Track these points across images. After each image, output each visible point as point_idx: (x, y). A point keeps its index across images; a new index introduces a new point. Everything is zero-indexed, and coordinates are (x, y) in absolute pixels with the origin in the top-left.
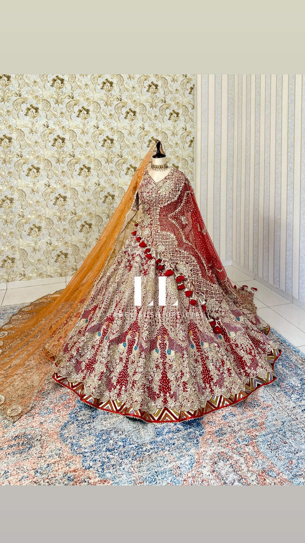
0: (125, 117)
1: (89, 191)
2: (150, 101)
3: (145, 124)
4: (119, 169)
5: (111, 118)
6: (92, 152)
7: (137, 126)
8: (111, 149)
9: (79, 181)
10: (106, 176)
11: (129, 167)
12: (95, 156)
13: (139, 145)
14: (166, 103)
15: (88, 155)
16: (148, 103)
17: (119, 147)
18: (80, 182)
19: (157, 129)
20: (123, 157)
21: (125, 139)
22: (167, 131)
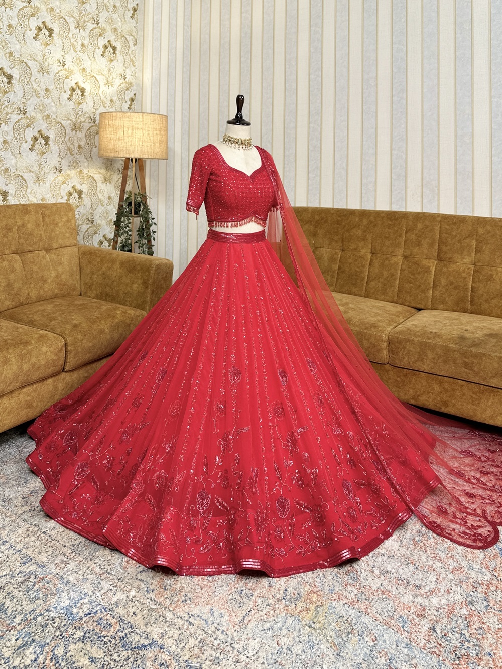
0: (34, 36)
2: (76, 15)
3: (67, 56)
4: (18, 137)
5: (11, 34)
7: (54, 58)
8: (6, 95)
11: (37, 135)
13: (55, 94)
14: (100, 25)
16: (73, 19)
17: (21, 94)
19: (84, 69)
20: (27, 115)
21: (33, 78)
22: (98, 75)
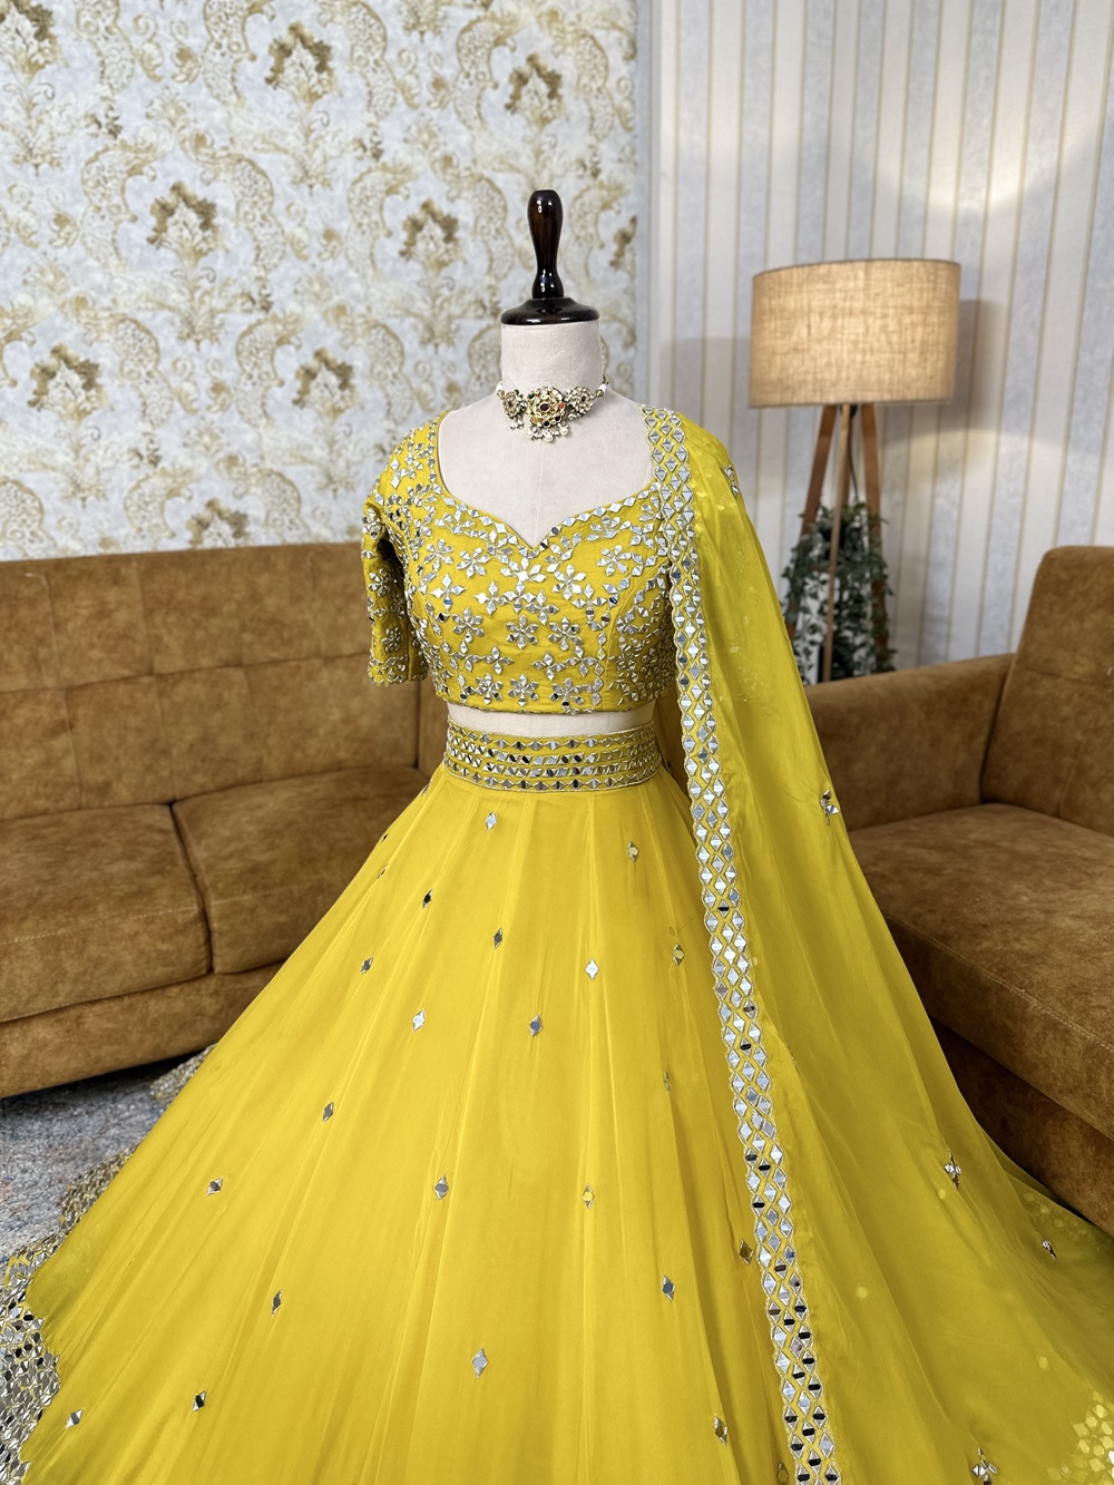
1: (101, 495)
3: (383, 126)
6: (98, 277)
7: (341, 137)
8: (203, 262)
9: (41, 442)
10: (191, 411)
12: (114, 301)
13: (358, 244)
15: (74, 291)
17: (246, 253)
18: (48, 446)
19: (447, 161)
20: (275, 309)
21: (280, 205)
22: (500, 171)
